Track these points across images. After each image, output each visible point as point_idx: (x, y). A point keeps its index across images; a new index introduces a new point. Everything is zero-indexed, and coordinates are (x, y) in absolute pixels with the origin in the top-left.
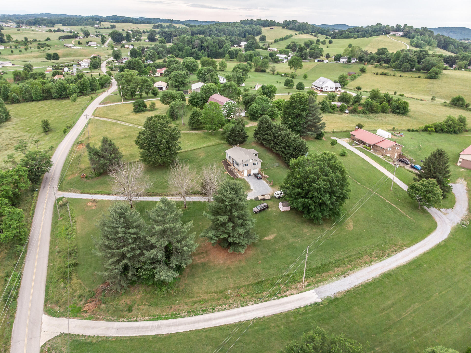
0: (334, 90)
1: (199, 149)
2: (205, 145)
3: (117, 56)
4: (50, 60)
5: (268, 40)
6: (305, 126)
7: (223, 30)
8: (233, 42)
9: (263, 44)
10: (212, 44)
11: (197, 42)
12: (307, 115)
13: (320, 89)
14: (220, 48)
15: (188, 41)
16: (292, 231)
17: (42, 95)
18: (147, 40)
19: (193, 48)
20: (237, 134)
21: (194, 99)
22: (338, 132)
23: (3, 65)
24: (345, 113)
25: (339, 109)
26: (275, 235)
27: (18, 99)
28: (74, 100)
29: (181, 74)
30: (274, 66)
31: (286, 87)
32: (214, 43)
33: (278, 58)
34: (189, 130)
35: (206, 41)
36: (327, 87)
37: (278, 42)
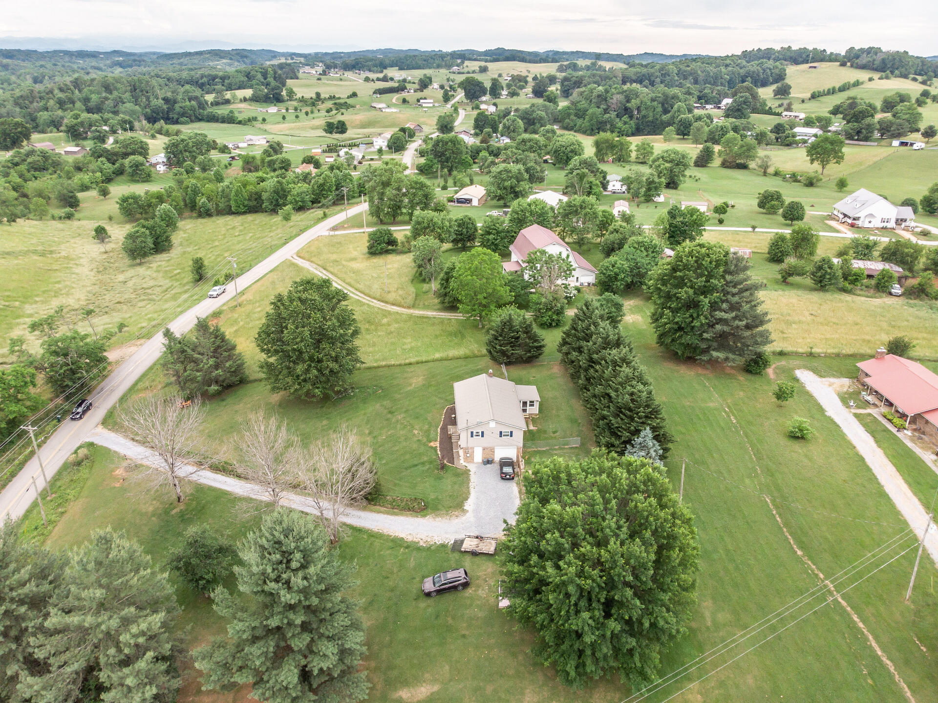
0: (892, 224)
1: (422, 362)
2: (437, 356)
3: (446, 126)
4: (331, 133)
5: (794, 94)
6: (705, 335)
7: (693, 73)
8: (703, 99)
9: (780, 102)
10: (649, 103)
11: (616, 99)
12: (714, 306)
13: (850, 221)
14: (666, 111)
15: (599, 96)
16: (489, 689)
17: (246, 203)
18: (531, 95)
19: (606, 111)
20: (512, 338)
21: (489, 233)
22: (828, 356)
23: (250, 143)
24: (891, 294)
25: (873, 282)
26: (436, 688)
27: (208, 210)
28: (287, 218)
29: (510, 171)
30: (767, 157)
31: (761, 210)
32: (653, 100)
33: (794, 136)
34: (440, 310)
35: (637, 96)
36: (871, 215)
37: (820, 98)
